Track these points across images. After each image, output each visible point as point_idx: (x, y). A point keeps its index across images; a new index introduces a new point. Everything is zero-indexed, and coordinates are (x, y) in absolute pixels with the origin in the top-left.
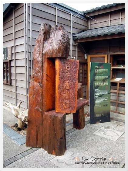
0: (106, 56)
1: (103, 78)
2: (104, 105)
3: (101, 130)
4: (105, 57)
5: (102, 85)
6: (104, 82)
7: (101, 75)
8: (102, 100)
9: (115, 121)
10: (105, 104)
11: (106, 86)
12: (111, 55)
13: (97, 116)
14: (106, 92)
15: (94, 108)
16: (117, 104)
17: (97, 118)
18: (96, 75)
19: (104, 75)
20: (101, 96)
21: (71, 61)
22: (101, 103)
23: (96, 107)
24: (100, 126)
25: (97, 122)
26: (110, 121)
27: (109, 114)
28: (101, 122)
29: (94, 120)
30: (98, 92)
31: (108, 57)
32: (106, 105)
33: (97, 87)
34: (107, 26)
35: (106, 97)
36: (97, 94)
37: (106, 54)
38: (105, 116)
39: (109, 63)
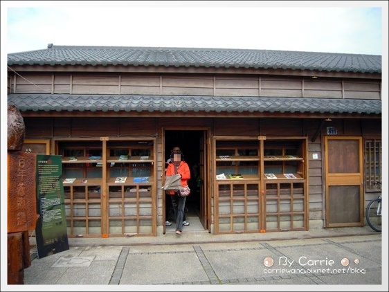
0: (47, 142)
1: (51, 179)
2: (57, 224)
3: (61, 261)
4: (45, 144)
5: (52, 191)
6: (53, 186)
7: (48, 175)
8: (53, 215)
9: (77, 248)
10: (58, 222)
11: (57, 191)
12: (56, 141)
13: (48, 242)
14: (58, 201)
15: (41, 230)
16: (72, 222)
17: (47, 246)
18: (40, 175)
19: (53, 174)
20: (51, 208)
21: (26, 155)
22: (52, 221)
23: (45, 227)
24: (57, 257)
25: (49, 253)
26: (68, 249)
27: (65, 238)
28: (55, 253)
29: (44, 251)
30: (47, 203)
31: (51, 144)
32: (61, 223)
33: (44, 195)
34: (49, 92)
35: (59, 210)
36: (44, 207)
37: (47, 139)
38: (59, 242)
39: (53, 154)
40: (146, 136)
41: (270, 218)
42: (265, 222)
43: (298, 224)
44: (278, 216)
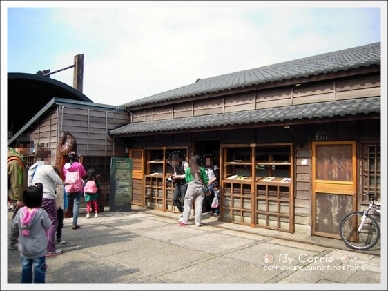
1: (124, 171)
2: (125, 196)
8: (123, 191)
11: (127, 178)
13: (117, 205)
18: (117, 169)
20: (122, 187)
22: (122, 194)
33: (118, 179)
35: (128, 189)
36: (118, 185)
37: (142, 149)
38: (125, 206)
40: (182, 146)
41: (262, 216)
42: (258, 218)
43: (286, 225)
44: (268, 216)
